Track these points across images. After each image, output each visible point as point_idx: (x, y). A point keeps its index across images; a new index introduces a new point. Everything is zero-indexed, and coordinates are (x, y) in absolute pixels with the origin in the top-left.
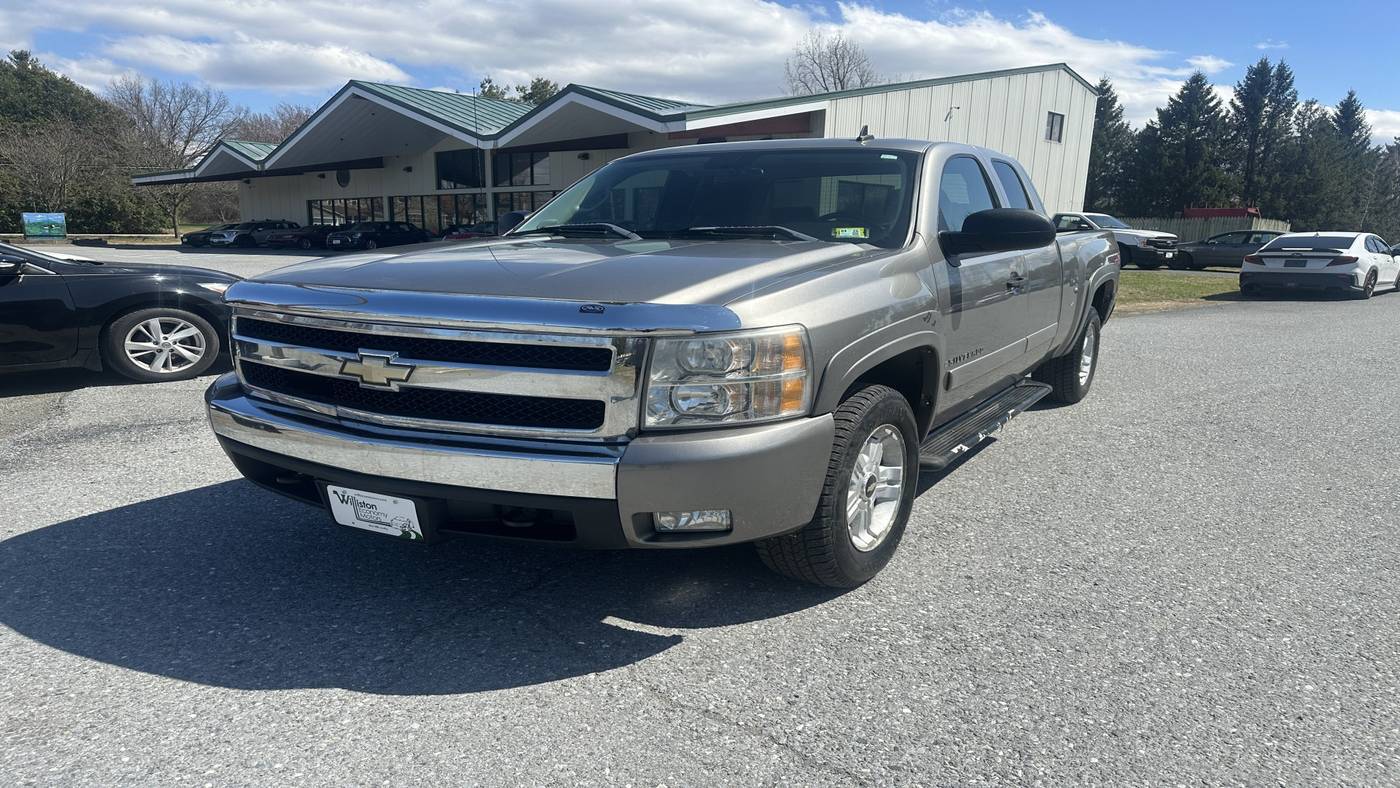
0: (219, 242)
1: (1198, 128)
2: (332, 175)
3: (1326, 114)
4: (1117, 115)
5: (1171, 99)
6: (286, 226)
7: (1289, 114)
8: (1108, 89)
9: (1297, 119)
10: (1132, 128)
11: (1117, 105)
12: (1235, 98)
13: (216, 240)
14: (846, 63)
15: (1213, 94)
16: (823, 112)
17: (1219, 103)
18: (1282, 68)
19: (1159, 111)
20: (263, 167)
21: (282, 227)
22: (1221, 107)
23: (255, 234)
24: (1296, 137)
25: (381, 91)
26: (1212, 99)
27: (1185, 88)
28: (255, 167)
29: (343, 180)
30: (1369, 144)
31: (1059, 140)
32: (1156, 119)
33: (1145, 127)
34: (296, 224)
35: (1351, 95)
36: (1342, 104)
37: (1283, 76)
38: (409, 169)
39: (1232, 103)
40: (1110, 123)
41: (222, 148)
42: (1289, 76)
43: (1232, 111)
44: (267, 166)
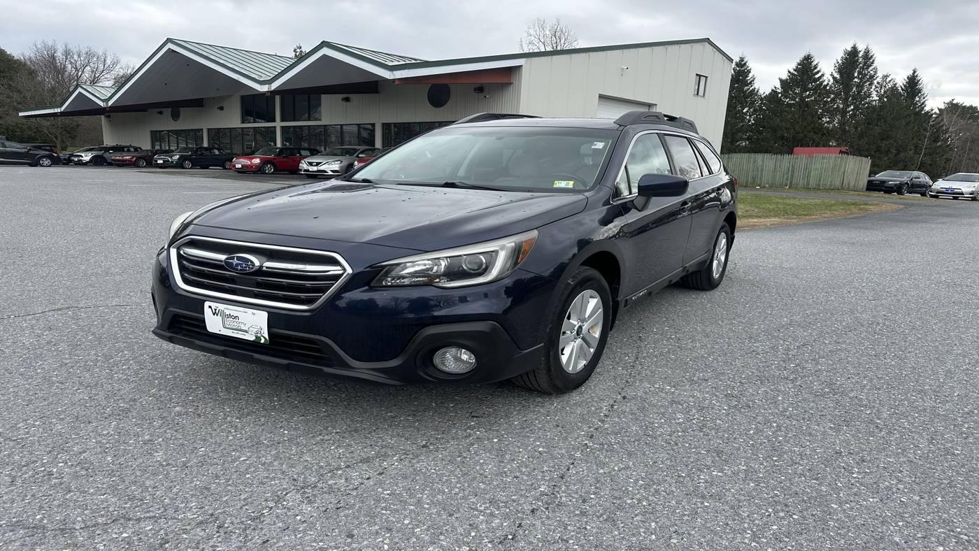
0: (79, 161)
1: (808, 93)
2: (168, 112)
3: (896, 84)
4: (751, 83)
5: (789, 72)
6: (132, 149)
7: (871, 84)
8: (745, 64)
9: (876, 87)
10: (761, 92)
11: (751, 75)
12: (834, 72)
13: (76, 159)
14: (562, 42)
15: (818, 69)
16: (520, 67)
17: (823, 75)
18: (867, 52)
19: (781, 80)
20: (107, 104)
21: (129, 151)
22: (825, 78)
23: (107, 155)
24: (875, 101)
25: (190, 47)
26: (818, 72)
27: (799, 64)
28: (101, 104)
29: (175, 116)
30: (925, 106)
31: (704, 96)
32: (778, 85)
33: (770, 91)
34: (140, 148)
35: (915, 72)
36: (908, 78)
37: (868, 57)
38: (221, 108)
39: (832, 75)
40: (746, 88)
41: (80, 90)
42: (872, 57)
43: (832, 81)
44: (110, 103)
